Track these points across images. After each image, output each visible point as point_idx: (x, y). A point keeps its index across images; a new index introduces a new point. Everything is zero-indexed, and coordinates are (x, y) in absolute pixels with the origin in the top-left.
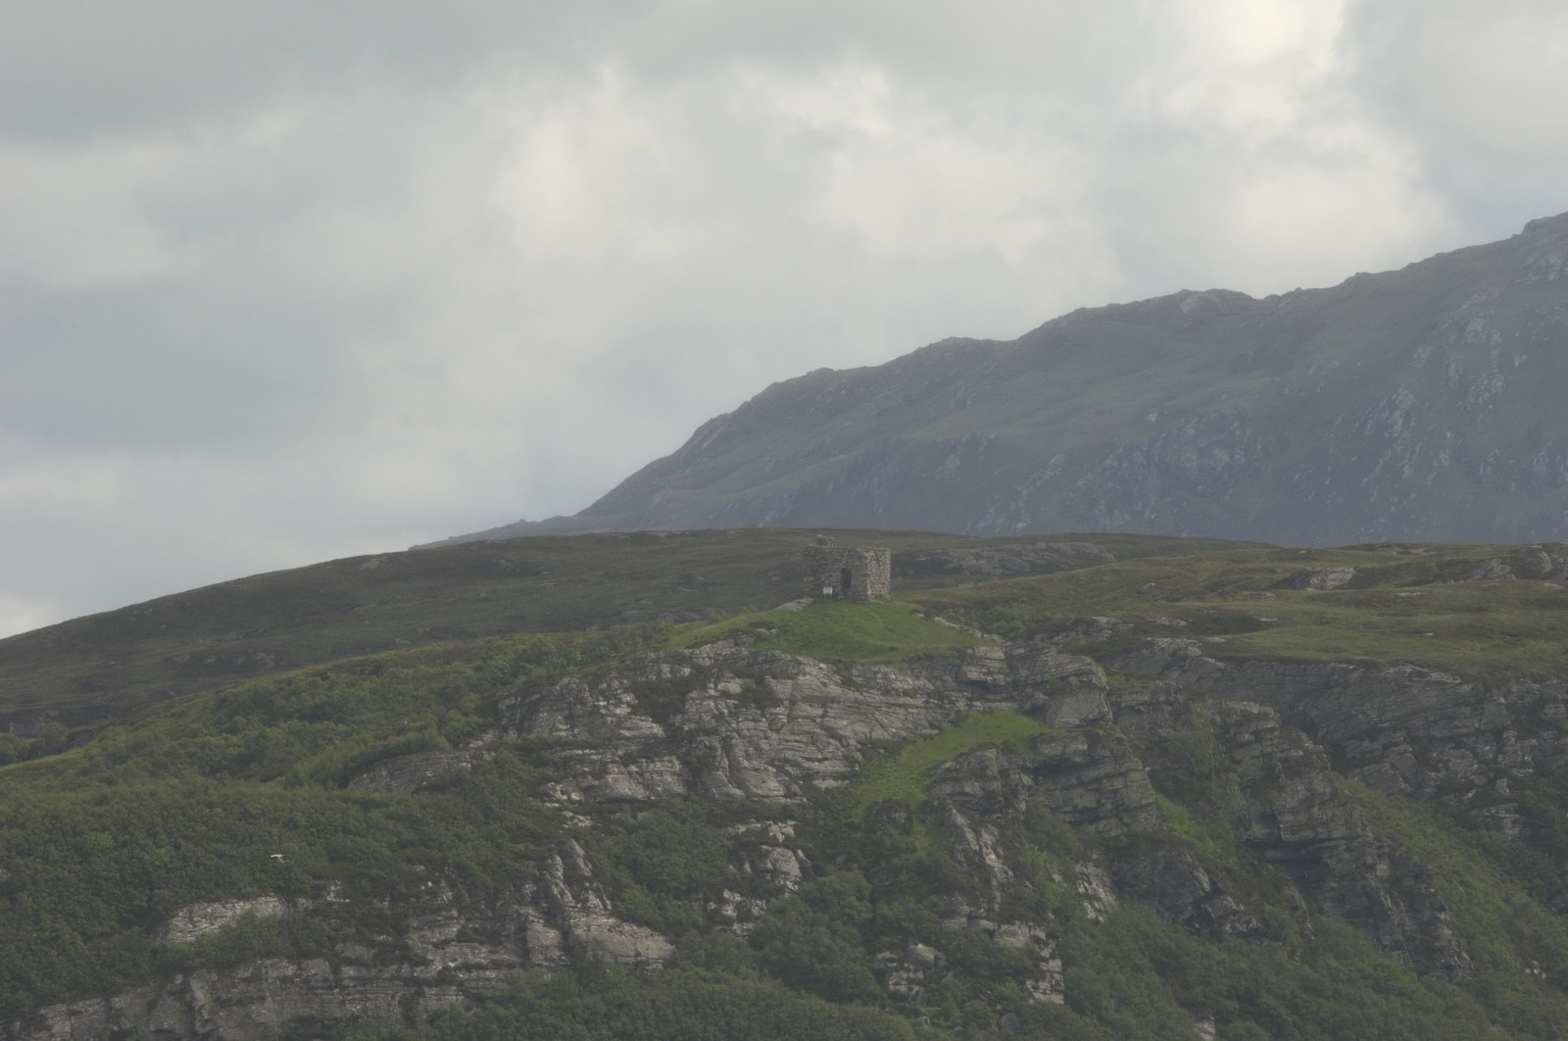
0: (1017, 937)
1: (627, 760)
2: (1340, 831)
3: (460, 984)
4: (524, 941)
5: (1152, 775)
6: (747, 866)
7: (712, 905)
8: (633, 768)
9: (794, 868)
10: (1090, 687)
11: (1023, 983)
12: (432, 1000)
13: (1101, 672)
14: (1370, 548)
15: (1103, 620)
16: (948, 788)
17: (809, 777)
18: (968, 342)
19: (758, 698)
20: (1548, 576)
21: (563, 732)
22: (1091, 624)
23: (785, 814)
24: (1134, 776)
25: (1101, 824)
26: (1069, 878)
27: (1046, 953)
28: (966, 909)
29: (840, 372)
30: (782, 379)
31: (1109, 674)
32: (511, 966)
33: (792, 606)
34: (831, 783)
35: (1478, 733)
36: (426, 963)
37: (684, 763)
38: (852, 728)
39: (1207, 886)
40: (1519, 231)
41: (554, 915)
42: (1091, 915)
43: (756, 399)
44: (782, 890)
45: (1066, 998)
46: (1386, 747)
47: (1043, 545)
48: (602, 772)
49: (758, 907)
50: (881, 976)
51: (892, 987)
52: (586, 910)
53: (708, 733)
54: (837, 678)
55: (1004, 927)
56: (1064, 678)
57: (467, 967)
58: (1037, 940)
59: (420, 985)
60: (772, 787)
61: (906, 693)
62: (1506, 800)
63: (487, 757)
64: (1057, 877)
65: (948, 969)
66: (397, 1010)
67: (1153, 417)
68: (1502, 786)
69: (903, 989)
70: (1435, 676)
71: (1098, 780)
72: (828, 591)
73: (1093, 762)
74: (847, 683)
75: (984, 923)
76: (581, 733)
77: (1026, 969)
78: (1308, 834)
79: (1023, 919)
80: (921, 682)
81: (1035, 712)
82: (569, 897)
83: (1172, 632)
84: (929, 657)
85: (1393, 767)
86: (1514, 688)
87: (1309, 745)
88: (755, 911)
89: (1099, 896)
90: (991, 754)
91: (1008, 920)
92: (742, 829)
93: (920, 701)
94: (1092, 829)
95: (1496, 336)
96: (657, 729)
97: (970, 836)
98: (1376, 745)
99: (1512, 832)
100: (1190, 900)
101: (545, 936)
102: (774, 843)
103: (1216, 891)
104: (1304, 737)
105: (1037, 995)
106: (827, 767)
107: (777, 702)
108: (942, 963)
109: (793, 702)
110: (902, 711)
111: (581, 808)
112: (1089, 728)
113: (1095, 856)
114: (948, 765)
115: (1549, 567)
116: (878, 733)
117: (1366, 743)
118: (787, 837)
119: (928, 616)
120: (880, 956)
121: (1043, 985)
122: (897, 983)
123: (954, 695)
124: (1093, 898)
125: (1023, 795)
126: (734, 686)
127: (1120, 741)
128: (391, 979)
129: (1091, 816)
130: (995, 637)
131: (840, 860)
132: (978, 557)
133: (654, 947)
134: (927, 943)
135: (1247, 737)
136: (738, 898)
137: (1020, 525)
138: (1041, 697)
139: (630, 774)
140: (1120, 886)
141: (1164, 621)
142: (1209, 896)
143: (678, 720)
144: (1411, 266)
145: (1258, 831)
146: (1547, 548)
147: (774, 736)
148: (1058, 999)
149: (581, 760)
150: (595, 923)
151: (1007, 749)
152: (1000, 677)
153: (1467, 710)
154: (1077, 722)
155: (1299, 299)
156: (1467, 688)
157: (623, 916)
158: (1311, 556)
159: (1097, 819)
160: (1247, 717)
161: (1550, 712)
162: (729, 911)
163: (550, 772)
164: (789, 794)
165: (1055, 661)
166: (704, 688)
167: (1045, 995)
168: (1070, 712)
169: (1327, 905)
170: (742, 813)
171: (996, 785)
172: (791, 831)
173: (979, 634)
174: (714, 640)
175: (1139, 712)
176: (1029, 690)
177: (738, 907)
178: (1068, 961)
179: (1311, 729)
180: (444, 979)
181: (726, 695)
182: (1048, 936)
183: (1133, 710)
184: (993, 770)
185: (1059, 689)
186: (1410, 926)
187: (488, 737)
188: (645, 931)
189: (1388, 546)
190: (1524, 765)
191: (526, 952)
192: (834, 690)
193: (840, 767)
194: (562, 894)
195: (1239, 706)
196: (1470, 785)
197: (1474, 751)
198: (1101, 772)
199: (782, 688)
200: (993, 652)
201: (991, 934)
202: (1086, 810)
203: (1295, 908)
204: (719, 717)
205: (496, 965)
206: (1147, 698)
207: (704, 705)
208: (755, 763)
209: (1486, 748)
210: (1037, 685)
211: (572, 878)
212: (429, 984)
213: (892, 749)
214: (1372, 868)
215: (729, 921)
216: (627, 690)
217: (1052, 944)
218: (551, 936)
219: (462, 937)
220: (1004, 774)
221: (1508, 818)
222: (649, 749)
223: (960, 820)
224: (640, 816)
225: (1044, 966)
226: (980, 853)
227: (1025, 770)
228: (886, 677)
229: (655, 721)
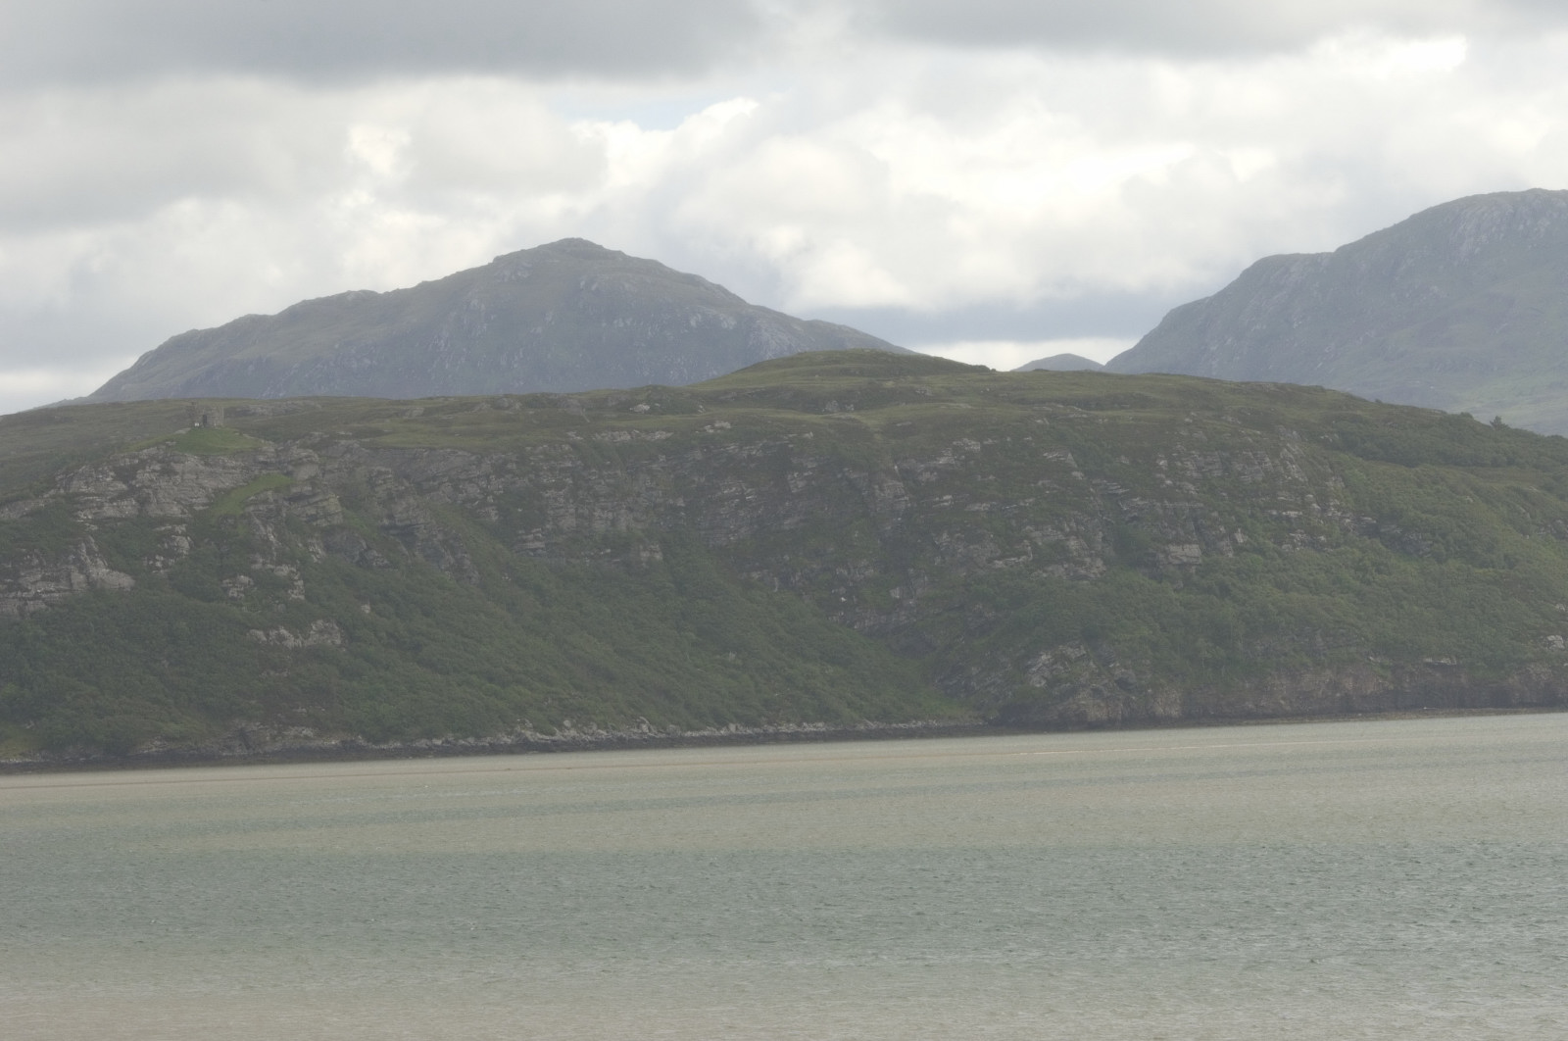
0: (284, 570)
1: (112, 501)
2: (422, 521)
3: (43, 600)
4: (70, 580)
5: (340, 500)
6: (166, 545)
7: (151, 562)
8: (115, 504)
9: (185, 544)
10: (312, 462)
11: (286, 591)
12: (31, 606)
13: (316, 456)
14: (431, 398)
15: (317, 433)
16: (252, 508)
17: (191, 506)
18: (256, 316)
19: (167, 472)
20: (508, 408)
21: (84, 489)
22: (311, 435)
23: (181, 521)
24: (332, 500)
25: (319, 522)
26: (306, 545)
27: (296, 578)
28: (261, 560)
29: (201, 331)
30: (176, 334)
31: (320, 456)
32: (65, 591)
33: (182, 432)
34: (201, 508)
35: (479, 477)
36: (28, 591)
37: (138, 501)
38: (210, 484)
39: (365, 547)
40: (491, 261)
41: (82, 568)
42: (315, 560)
43: (165, 343)
44: (182, 554)
45: (306, 597)
46: (439, 484)
47: (289, 402)
48: (100, 506)
49: (172, 561)
50: (226, 590)
51: (230, 594)
52: (96, 566)
53: (148, 487)
54: (202, 462)
55: (278, 567)
56: (300, 459)
57: (46, 592)
58: (292, 572)
59: (24, 599)
60: (176, 510)
61: (233, 468)
62: (492, 505)
63: (51, 501)
64: (300, 545)
65: (254, 586)
66: (16, 611)
67: (337, 346)
68: (490, 499)
69: (235, 595)
70: (460, 453)
71: (317, 502)
72: (197, 424)
73: (314, 495)
74: (206, 464)
75: (270, 566)
76: (92, 490)
77: (288, 584)
78: (408, 522)
79: (287, 564)
80: (238, 463)
81: (289, 474)
82: (89, 561)
83: (346, 437)
84: (242, 452)
85: (443, 492)
86: (494, 457)
87: (407, 484)
88: (170, 564)
89: (318, 552)
90: (270, 493)
91: (279, 563)
92: (163, 528)
93: (238, 471)
94: (315, 524)
95: (483, 306)
96: (124, 487)
97: (262, 528)
98: (436, 483)
99: (495, 518)
100: (358, 553)
101: (78, 578)
102: (177, 534)
103: (369, 548)
104: (405, 481)
105: (293, 596)
106: (199, 501)
107: (176, 473)
108: (252, 583)
109: (183, 473)
110: (231, 476)
111: (94, 521)
112: (312, 481)
113: (316, 535)
114: (252, 498)
115: (507, 405)
116: (221, 486)
117: (431, 483)
118: (183, 531)
119: (241, 434)
120: (224, 581)
121: (295, 592)
122: (233, 593)
123: (253, 468)
124: (316, 553)
125: (284, 510)
126: (157, 467)
127: (325, 485)
128: (13, 598)
129: (314, 518)
130: (271, 442)
131: (206, 540)
132: (262, 408)
133: (126, 581)
134: (245, 575)
135: (380, 482)
136: (162, 558)
137: (281, 395)
138: (290, 468)
139: (113, 506)
140: (328, 548)
141: (343, 433)
142: (366, 551)
143: (134, 482)
144: (446, 278)
145: (386, 522)
146: (506, 396)
147: (176, 488)
148: (302, 597)
149: (92, 501)
150: (101, 571)
151: (277, 491)
152: (273, 460)
153: (474, 467)
154: (306, 477)
155: (398, 293)
156: (473, 458)
157: (113, 567)
158: (405, 403)
159: (317, 519)
160: (380, 473)
161: (509, 466)
162: (159, 564)
163: (79, 506)
164: (183, 513)
165: (297, 452)
166: (144, 468)
167: (296, 595)
168: (305, 473)
169: (417, 553)
170: (162, 521)
171: (272, 506)
172: (184, 529)
173: (263, 441)
174: (149, 447)
175: (333, 472)
176: (286, 464)
177: (163, 562)
178: (306, 581)
179: (407, 477)
180: (36, 597)
181: (154, 471)
182: (297, 570)
183: (331, 472)
184: (271, 499)
185: (299, 463)
186: (452, 561)
187: (52, 492)
188: (122, 574)
189: (438, 397)
190: (499, 489)
191: (71, 585)
192: (201, 467)
193: (205, 501)
194: (86, 559)
195: (379, 468)
196: (476, 499)
197: (478, 484)
198: (317, 499)
199: (178, 467)
200: (269, 448)
201: (272, 570)
202: (312, 515)
203: (404, 555)
204: (151, 481)
205: (59, 591)
206: (336, 466)
207: (143, 476)
208: (168, 500)
209: (483, 484)
210: (289, 462)
211: (90, 552)
212: (29, 600)
213: (228, 492)
214: (436, 536)
215: (158, 569)
216: (111, 471)
217: (299, 574)
218: (82, 577)
219: (44, 579)
220: (276, 501)
221: (493, 513)
222: (122, 496)
223: (258, 521)
224: (119, 524)
225: (295, 583)
226: (267, 535)
227: (285, 499)
228: (223, 461)
229: (125, 482)
